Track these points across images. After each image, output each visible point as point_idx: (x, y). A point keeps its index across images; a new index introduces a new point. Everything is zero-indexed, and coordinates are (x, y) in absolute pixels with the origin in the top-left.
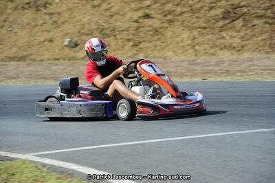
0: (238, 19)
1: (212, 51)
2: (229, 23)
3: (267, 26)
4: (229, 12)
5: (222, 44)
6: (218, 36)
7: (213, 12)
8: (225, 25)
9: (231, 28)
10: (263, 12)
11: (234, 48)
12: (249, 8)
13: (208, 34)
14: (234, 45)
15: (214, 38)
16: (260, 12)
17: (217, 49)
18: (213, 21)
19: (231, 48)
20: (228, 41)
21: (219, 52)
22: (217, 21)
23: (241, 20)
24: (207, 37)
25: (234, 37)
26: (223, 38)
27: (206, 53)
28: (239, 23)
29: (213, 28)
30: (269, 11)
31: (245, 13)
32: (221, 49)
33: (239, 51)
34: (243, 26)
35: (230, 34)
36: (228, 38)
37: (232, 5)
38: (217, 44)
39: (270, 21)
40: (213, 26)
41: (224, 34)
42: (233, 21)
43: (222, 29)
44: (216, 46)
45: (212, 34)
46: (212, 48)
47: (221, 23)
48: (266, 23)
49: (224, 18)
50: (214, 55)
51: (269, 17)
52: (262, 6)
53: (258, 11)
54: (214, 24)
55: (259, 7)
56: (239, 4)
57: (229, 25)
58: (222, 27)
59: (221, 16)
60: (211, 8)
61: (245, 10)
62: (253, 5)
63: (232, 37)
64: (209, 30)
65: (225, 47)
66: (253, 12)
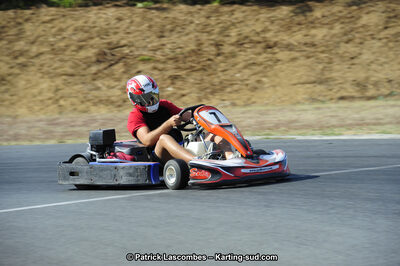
0: (117, 63)
1: (83, 107)
2: (105, 69)
3: (156, 72)
4: (105, 54)
5: (96, 97)
6: (90, 86)
7: (82, 54)
8: (99, 71)
9: (108, 75)
10: (151, 54)
11: (112, 103)
12: (133, 48)
13: (76, 84)
14: (113, 98)
15: (85, 88)
16: (147, 54)
17: (88, 103)
18: (84, 66)
19: (108, 102)
20: (104, 93)
21: (93, 108)
22: (89, 66)
23: (121, 64)
24: (76, 87)
25: (113, 87)
26: (98, 89)
27: (75, 109)
28: (119, 68)
29: (83, 75)
30: (158, 53)
31: (127, 54)
32: (95, 104)
33: (119, 106)
34: (124, 72)
35: (107, 83)
36: (104, 88)
37: (109, 44)
38: (90, 97)
39: (161, 66)
40: (83, 72)
41: (99, 83)
42: (111, 65)
43: (96, 76)
44: (89, 100)
45: (83, 83)
46: (82, 102)
47: (94, 69)
48: (155, 68)
49: (99, 62)
50: (85, 112)
51: (158, 61)
52: (149, 46)
53: (145, 53)
54: (85, 69)
55: (145, 47)
56: (118, 42)
57: (106, 72)
58: (95, 74)
59: (94, 59)
60: (81, 48)
61: (126, 51)
62: (137, 44)
63: (110, 87)
64: (77, 78)
65: (101, 101)
66: (137, 53)
